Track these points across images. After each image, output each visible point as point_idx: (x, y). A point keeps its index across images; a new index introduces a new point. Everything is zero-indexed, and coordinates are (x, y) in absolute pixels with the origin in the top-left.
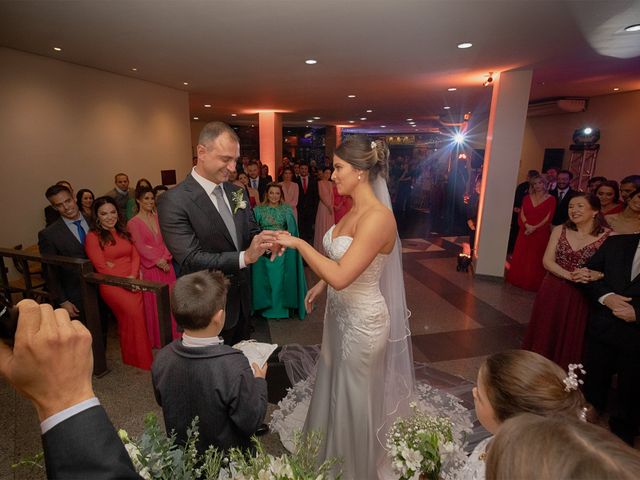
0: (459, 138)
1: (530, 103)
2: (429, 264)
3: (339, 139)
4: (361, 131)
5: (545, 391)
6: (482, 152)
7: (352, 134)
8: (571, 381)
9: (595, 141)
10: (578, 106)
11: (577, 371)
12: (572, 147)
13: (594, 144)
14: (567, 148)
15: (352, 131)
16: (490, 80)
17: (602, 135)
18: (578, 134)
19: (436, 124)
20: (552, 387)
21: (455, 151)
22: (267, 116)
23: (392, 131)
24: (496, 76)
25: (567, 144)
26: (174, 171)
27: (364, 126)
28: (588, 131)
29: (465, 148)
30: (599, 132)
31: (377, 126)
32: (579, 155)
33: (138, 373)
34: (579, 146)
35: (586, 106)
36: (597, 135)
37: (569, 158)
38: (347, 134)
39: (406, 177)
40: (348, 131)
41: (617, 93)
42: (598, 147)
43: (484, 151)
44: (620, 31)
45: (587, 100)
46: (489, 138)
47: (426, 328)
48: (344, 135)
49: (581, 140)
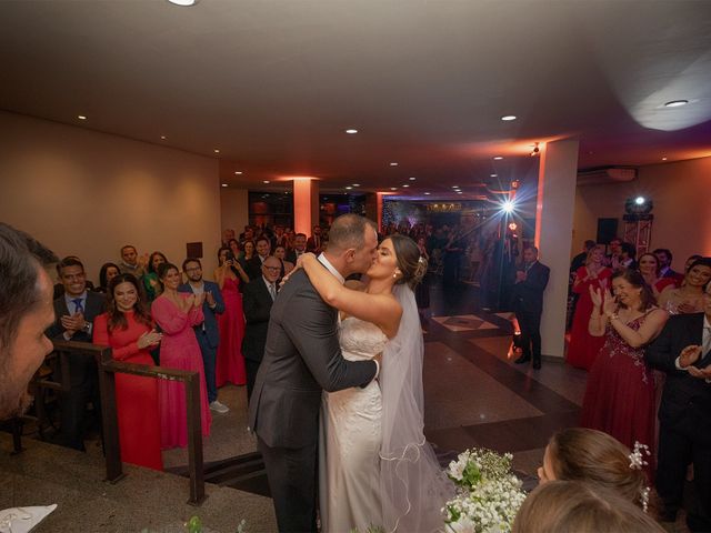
0: (508, 206)
1: (579, 171)
2: (483, 344)
3: (380, 206)
4: (403, 198)
5: (610, 464)
6: (533, 222)
7: (393, 201)
8: (636, 458)
9: (647, 211)
10: (628, 176)
11: (642, 451)
12: (625, 217)
13: (647, 214)
14: (621, 217)
15: (394, 198)
16: (536, 150)
17: (654, 205)
18: (630, 204)
19: (483, 191)
20: (617, 461)
21: (504, 221)
22: (302, 183)
23: (437, 198)
24: (543, 145)
25: (620, 214)
26: (200, 244)
27: (406, 193)
28: (640, 201)
29: (514, 217)
30: (651, 202)
31: (420, 192)
32: (633, 225)
33: (158, 477)
34: (633, 216)
35: (636, 174)
36: (649, 205)
37: (624, 229)
38: (388, 201)
39: (451, 247)
40: (390, 198)
41: (665, 163)
42: (651, 217)
43: (534, 220)
44: (662, 106)
45: (637, 170)
46: (539, 207)
47: (482, 416)
48: (385, 201)
49: (633, 210)
